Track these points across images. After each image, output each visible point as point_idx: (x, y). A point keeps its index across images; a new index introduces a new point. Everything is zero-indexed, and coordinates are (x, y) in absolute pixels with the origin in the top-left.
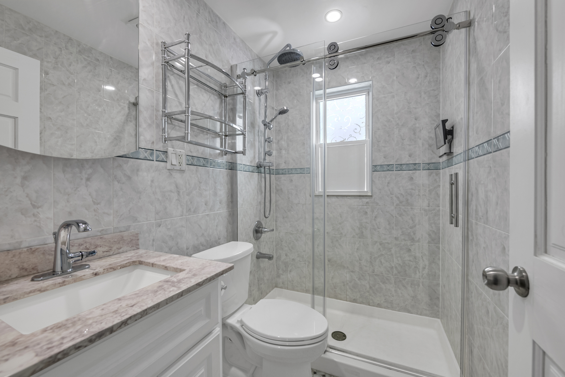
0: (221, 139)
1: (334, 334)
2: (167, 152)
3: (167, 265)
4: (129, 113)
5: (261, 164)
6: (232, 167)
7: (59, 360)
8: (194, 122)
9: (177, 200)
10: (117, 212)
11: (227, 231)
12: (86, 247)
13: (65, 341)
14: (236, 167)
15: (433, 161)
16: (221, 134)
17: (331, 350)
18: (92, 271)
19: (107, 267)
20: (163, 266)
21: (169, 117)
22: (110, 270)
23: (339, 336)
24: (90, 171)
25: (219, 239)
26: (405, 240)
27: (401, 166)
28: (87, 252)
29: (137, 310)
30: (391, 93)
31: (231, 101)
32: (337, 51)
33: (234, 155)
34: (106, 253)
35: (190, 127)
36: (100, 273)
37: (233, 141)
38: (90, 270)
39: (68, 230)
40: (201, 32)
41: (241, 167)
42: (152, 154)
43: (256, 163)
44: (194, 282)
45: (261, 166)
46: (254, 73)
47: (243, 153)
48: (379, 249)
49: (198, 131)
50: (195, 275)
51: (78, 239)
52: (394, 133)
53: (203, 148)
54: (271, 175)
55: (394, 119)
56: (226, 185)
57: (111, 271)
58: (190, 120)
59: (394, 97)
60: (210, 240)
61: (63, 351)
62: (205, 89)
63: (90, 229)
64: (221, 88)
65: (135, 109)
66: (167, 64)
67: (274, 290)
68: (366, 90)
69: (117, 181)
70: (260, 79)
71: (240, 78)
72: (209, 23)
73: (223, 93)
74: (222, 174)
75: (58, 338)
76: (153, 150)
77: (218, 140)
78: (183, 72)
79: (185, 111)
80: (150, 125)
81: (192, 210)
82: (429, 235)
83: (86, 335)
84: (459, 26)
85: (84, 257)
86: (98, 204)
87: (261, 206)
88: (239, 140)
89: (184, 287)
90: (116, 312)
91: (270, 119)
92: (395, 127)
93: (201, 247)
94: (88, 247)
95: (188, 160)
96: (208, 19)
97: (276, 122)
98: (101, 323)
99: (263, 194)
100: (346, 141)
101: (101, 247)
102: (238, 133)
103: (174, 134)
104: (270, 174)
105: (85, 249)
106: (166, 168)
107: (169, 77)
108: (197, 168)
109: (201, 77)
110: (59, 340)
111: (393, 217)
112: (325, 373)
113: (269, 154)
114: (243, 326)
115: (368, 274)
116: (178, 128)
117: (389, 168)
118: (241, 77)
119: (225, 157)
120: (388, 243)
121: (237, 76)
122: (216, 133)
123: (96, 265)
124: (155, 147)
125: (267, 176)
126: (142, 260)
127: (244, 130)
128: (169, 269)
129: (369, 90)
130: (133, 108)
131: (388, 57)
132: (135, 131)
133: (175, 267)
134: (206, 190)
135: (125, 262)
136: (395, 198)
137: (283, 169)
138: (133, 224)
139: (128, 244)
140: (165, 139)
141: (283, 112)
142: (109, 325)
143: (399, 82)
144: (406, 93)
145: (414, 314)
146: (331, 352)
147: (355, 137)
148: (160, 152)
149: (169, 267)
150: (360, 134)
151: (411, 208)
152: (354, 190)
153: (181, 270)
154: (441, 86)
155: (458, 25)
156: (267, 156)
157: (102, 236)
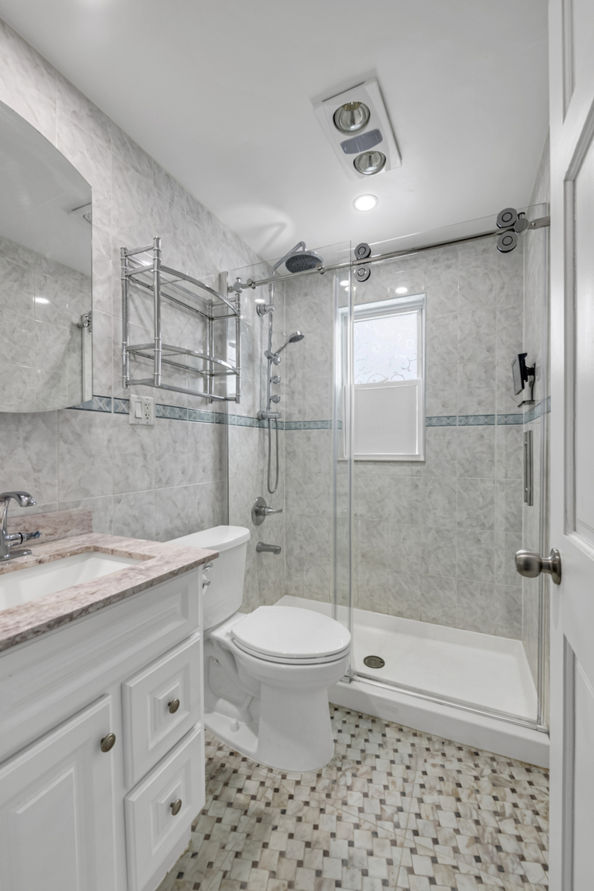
0: (205, 380)
1: (367, 660)
2: (128, 400)
3: (132, 551)
4: (71, 340)
5: (263, 415)
6: (221, 420)
7: (17, 643)
8: (167, 358)
9: (142, 466)
10: (63, 482)
11: (213, 511)
12: (24, 527)
13: (21, 625)
14: (227, 419)
15: (512, 412)
16: (204, 372)
17: (359, 678)
18: (35, 558)
19: (54, 553)
20: (126, 552)
21: (133, 351)
22: (58, 557)
23: (374, 662)
24: (29, 428)
25: (202, 522)
26: (473, 526)
27: (467, 419)
28: (28, 534)
29: (99, 597)
30: (453, 311)
31: (219, 325)
32: (368, 256)
33: (223, 403)
34: (49, 536)
35: (162, 364)
36: (46, 560)
37: (222, 382)
38: (32, 557)
39: (5, 504)
40: (176, 229)
41: (234, 420)
42: (109, 404)
43: (256, 413)
44: (166, 570)
45: (264, 417)
46: (252, 284)
47: (236, 400)
48: (435, 539)
49: (172, 370)
50: (168, 563)
51: (14, 517)
52: (457, 371)
53: (178, 393)
54: (279, 431)
55: (456, 349)
56: (212, 445)
57: (58, 559)
58: (162, 356)
59: (457, 318)
60: (189, 523)
61: (21, 634)
62: (181, 310)
63: (35, 502)
64: (205, 307)
65: (80, 333)
66: (129, 278)
67: (283, 598)
68: (419, 306)
69: (63, 441)
70: (262, 291)
71: (231, 291)
72: (187, 214)
73: (207, 314)
74: (205, 430)
75: (12, 622)
76: (110, 398)
77: (201, 381)
78: (150, 288)
79: (154, 345)
80: (106, 364)
81: (164, 481)
82: (507, 519)
83: (44, 620)
84: (535, 224)
85: (25, 540)
86: (39, 471)
87: (263, 476)
88: (231, 381)
89: (154, 575)
90: (74, 599)
91: (278, 348)
92: (458, 362)
93: (176, 533)
94: (27, 528)
95: (158, 411)
96: (185, 209)
97: (286, 352)
98: (59, 609)
99: (267, 458)
100: (389, 380)
101: (43, 528)
102: (229, 371)
103: (139, 375)
104: (277, 428)
105: (24, 531)
106: (128, 422)
107: (131, 295)
108: (170, 421)
109: (176, 292)
110: (14, 624)
111: (455, 493)
112: (351, 710)
113: (275, 400)
114: (234, 640)
115: (420, 575)
116: (143, 366)
117: (449, 421)
118: (234, 290)
119: (210, 405)
120: (447, 530)
121: (228, 289)
122: (198, 371)
123: (39, 551)
124: (113, 394)
125: (273, 432)
126: (98, 545)
127: (237, 367)
128: (134, 557)
129: (422, 306)
130: (77, 332)
131: (448, 259)
132: (81, 365)
133: (142, 553)
134: (183, 453)
135: (77, 548)
136: (457, 465)
137: (296, 422)
138: (85, 499)
139: (78, 525)
140: (126, 382)
141: (295, 339)
142: (68, 611)
143: (464, 296)
144: (474, 312)
145: (486, 633)
146: (359, 681)
147: (402, 376)
148: (120, 401)
149: (134, 553)
150: (410, 371)
151: (482, 480)
152: (400, 454)
153: (150, 558)
154: (524, 303)
155: (533, 224)
156: (272, 404)
157: (44, 514)
